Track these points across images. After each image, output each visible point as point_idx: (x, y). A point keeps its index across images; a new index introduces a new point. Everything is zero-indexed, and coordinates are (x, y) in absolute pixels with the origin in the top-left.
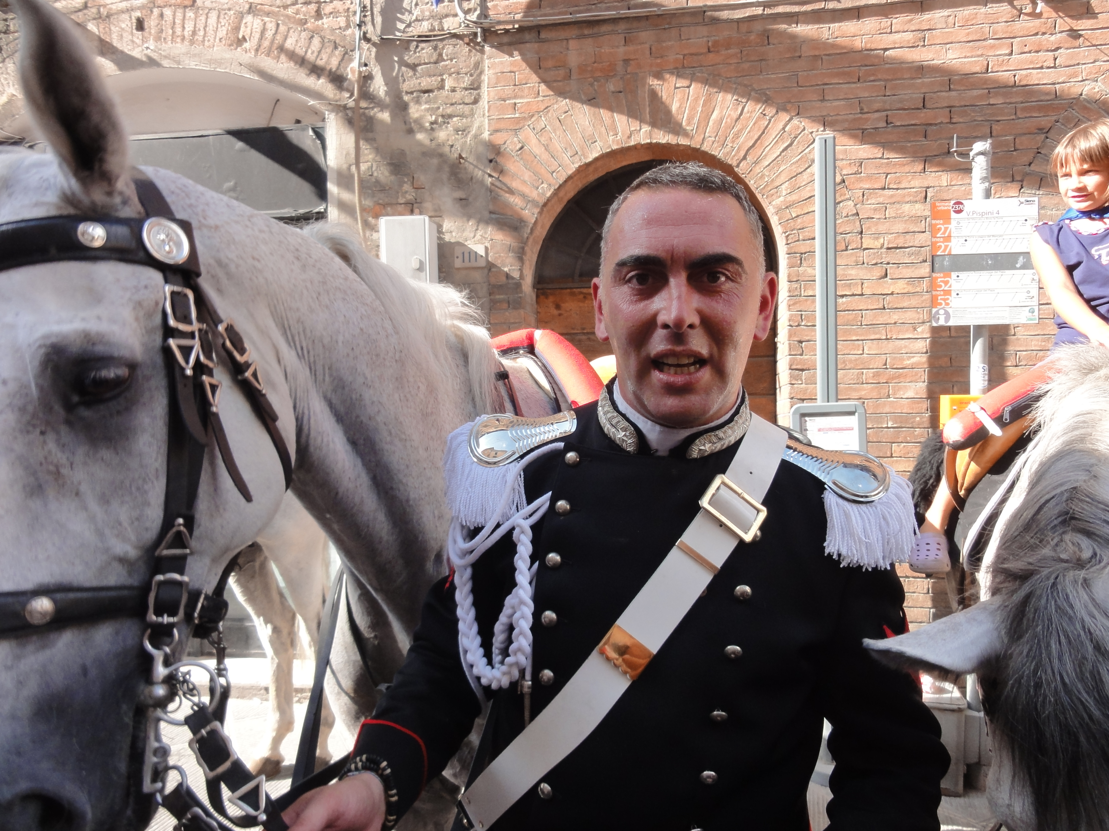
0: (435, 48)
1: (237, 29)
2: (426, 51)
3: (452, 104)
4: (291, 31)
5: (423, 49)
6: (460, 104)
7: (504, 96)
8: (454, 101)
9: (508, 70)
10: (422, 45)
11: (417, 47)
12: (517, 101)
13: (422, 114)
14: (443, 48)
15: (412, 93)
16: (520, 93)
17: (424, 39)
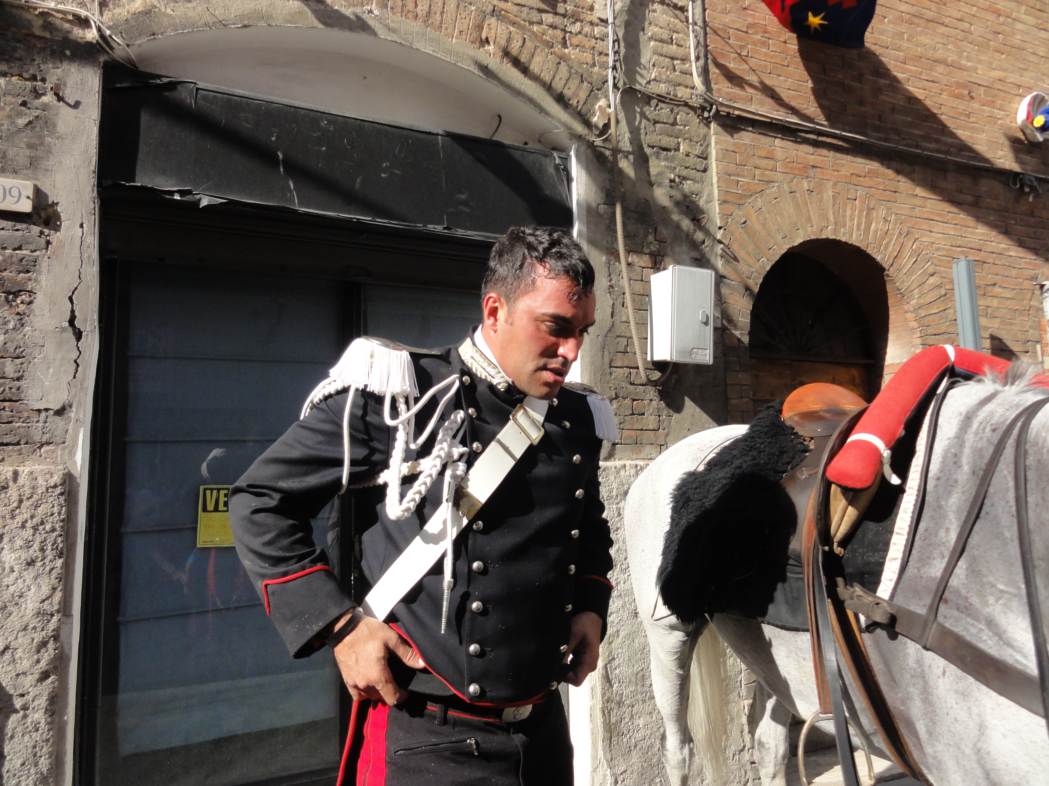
0: (672, 111)
1: (480, 27)
2: (664, 111)
3: (686, 168)
4: (539, 50)
5: (662, 109)
6: (693, 169)
7: (729, 172)
8: (688, 165)
9: (731, 149)
10: (661, 105)
11: (657, 105)
12: (740, 179)
13: (663, 169)
14: (678, 114)
15: (653, 147)
16: (741, 173)
17: (661, 99)
